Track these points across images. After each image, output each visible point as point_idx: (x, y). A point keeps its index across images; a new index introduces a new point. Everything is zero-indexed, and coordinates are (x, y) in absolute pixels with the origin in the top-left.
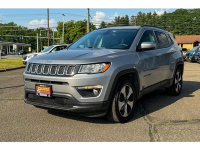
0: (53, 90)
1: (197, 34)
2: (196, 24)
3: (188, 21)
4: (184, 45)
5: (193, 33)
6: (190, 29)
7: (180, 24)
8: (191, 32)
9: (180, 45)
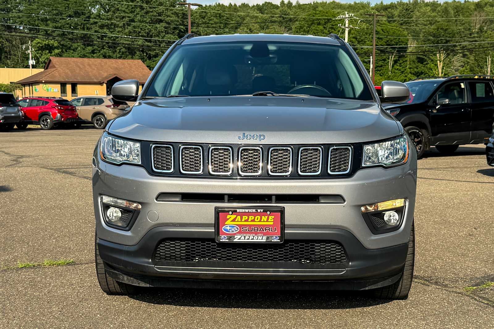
0: (287, 222)
1: (105, 57)
2: (102, 27)
3: (77, 14)
4: (79, 88)
5: (93, 52)
6: (87, 40)
7: (54, 21)
8: (90, 48)
9: (69, 87)
